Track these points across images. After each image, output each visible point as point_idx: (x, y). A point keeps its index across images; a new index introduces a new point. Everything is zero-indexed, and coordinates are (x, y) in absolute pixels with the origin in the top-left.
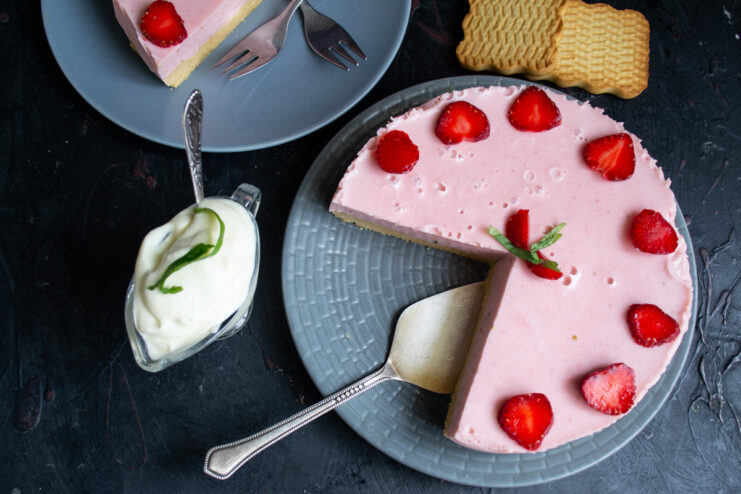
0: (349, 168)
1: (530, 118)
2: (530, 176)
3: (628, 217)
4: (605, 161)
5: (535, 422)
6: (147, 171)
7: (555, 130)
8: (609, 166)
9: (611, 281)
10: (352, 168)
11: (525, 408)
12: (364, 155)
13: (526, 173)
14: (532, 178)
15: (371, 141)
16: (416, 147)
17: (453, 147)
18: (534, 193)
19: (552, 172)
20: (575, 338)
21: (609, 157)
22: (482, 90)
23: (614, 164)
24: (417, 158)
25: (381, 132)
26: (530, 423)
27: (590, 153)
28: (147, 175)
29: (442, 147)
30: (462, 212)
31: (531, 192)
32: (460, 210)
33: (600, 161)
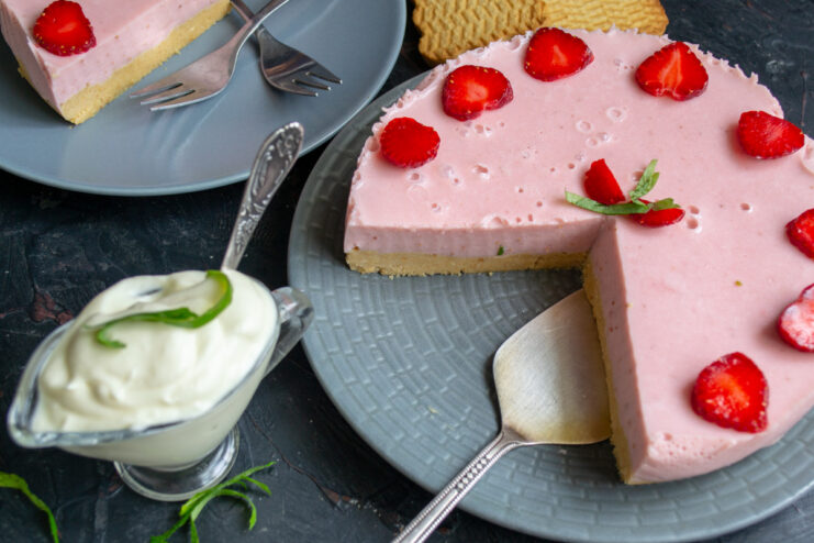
0: (354, 179)
1: (554, 62)
2: (585, 126)
3: (727, 131)
4: (667, 79)
5: (745, 389)
6: (56, 308)
7: (589, 68)
8: (675, 83)
9: (746, 207)
10: (359, 178)
11: (722, 378)
12: (367, 159)
13: (579, 124)
14: (589, 127)
15: (369, 141)
16: (431, 129)
17: (474, 122)
18: (600, 143)
19: (609, 113)
20: (738, 283)
21: (670, 73)
22: (482, 51)
23: (680, 78)
24: (438, 140)
25: (377, 128)
26: (739, 396)
27: (646, 78)
28: (57, 314)
29: (461, 125)
30: (521, 191)
31: (595, 143)
32: (517, 189)
33: (662, 81)
